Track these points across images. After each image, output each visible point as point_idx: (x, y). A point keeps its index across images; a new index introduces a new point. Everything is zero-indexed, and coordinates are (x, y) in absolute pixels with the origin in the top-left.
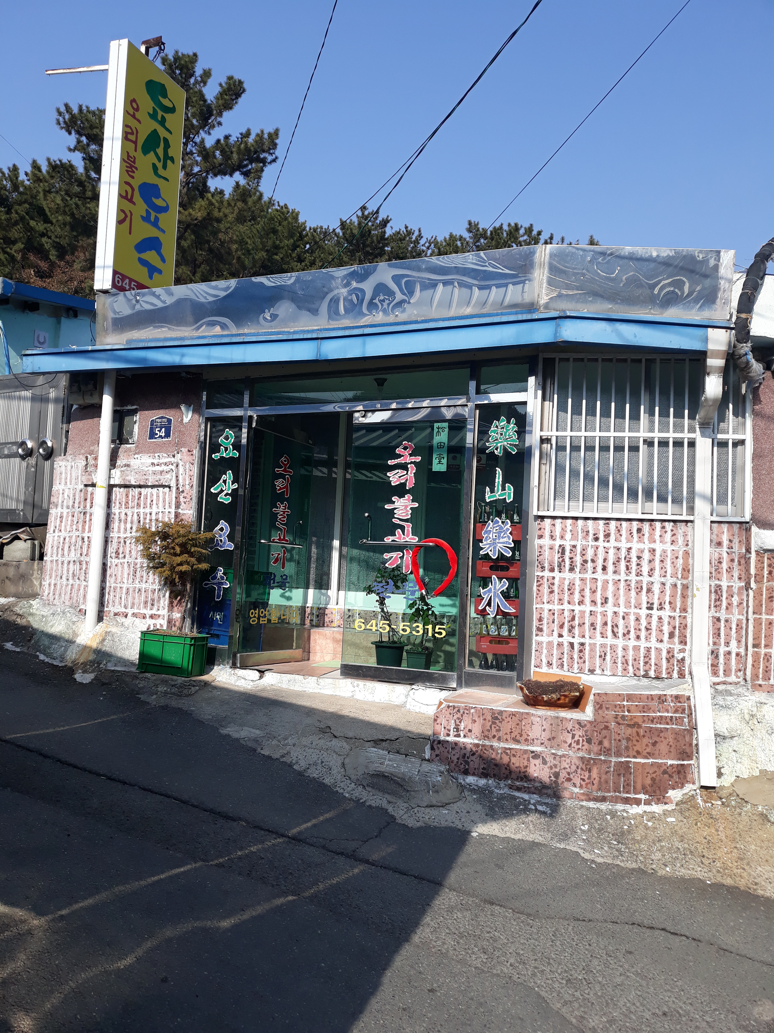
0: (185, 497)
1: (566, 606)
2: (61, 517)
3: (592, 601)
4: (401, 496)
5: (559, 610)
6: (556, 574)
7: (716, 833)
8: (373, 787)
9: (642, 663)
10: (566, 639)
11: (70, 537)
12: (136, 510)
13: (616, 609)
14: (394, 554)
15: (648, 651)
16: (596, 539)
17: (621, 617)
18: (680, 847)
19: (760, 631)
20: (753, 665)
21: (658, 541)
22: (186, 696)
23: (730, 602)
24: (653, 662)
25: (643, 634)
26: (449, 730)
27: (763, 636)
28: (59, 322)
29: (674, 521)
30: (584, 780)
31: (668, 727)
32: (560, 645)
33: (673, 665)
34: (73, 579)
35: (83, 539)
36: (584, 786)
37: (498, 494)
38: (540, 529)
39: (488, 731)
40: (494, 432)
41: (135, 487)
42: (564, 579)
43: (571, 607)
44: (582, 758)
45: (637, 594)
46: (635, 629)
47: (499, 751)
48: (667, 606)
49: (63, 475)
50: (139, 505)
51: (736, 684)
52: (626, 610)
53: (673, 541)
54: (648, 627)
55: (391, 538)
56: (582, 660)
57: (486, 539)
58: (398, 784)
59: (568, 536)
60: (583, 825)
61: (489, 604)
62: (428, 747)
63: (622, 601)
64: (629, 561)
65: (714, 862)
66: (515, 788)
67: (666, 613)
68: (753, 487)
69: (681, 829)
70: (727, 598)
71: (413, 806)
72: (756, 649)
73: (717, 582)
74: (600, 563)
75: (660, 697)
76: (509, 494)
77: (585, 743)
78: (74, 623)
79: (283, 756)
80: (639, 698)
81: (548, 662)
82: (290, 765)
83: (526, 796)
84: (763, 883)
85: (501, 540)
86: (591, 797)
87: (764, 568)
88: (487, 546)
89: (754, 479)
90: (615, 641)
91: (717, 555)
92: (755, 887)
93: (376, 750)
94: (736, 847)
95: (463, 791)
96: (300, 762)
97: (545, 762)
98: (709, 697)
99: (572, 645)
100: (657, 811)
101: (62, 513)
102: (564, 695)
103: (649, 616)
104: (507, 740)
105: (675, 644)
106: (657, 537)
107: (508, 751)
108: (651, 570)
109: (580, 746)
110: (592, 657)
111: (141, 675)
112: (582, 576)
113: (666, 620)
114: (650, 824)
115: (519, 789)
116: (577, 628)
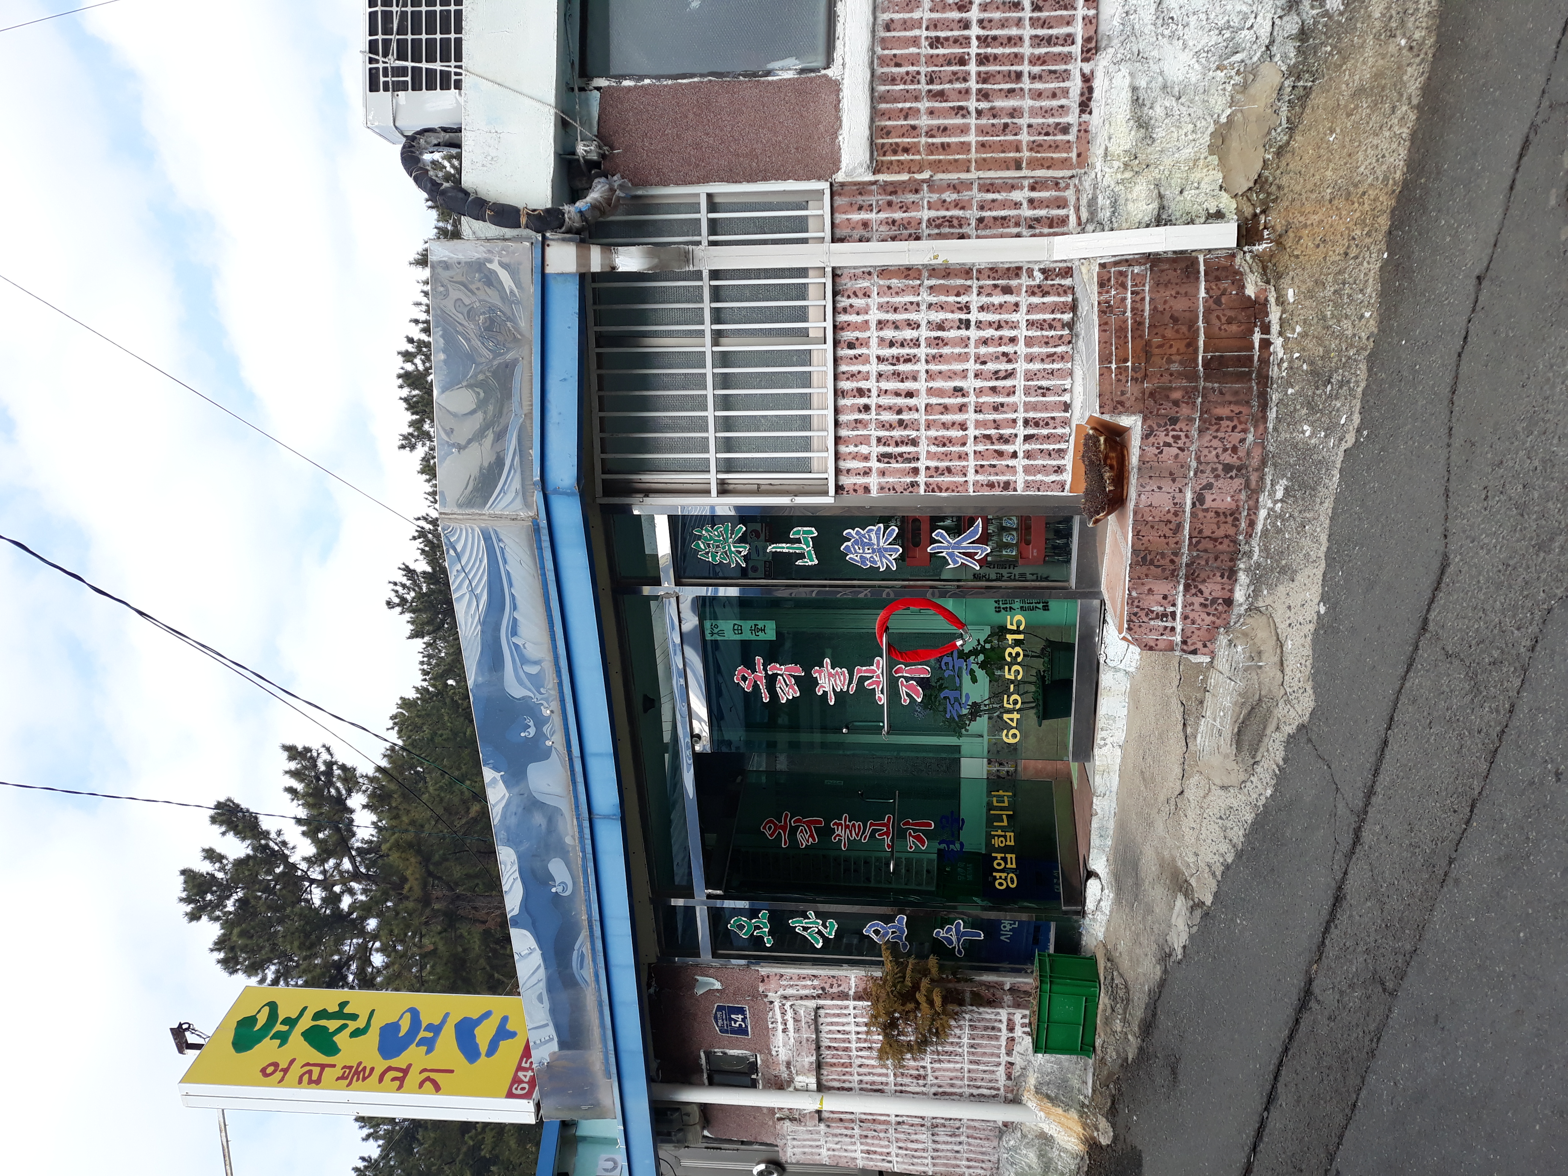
0: (832, 986)
1: (970, 448)
2: (868, 1152)
3: (960, 410)
4: (815, 681)
5: (975, 459)
6: (921, 465)
7: (1309, 228)
8: (1256, 750)
9: (1052, 333)
10: (1019, 446)
11: (898, 1140)
12: (854, 1053)
13: (971, 375)
14: (903, 690)
15: (1033, 324)
16: (867, 408)
17: (983, 367)
18: (1332, 289)
19: (996, 160)
20: (1048, 168)
21: (866, 317)
22: (1128, 992)
23: (953, 204)
24: (1048, 316)
25: (1007, 333)
26: (1166, 628)
27: (1003, 155)
28: (584, 1139)
29: (835, 294)
30: (1234, 428)
31: (1147, 299)
32: (1028, 455)
33: (1053, 285)
34: (959, 1136)
35: (899, 1123)
36: (1243, 426)
37: (807, 548)
38: (855, 491)
39: (1164, 570)
40: (714, 557)
41: (819, 1055)
42: (928, 452)
43: (971, 441)
44: (1201, 431)
45: (946, 344)
46: (1000, 345)
47: (1195, 554)
48: (963, 299)
49: (806, 1150)
50: (846, 1049)
51: (1078, 191)
52: (972, 360)
53: (865, 295)
54: (996, 325)
55: (878, 694)
56: (1051, 422)
57: (875, 562)
58: (1250, 713)
59: (864, 449)
60: (1303, 432)
61: (971, 555)
62: (1193, 658)
63: (958, 367)
64: (898, 359)
65: (1354, 239)
66: (1250, 529)
67: (974, 300)
68: (776, 179)
69: (1304, 282)
70: (947, 209)
71: (1282, 692)
72: (1024, 165)
73: (924, 225)
74: (901, 401)
75: (1102, 312)
76: (805, 532)
77: (1177, 427)
78: (1024, 1136)
79: (1214, 874)
80: (1104, 344)
81: (1056, 471)
82: (1228, 867)
83: (1263, 513)
84: (1384, 167)
85: (875, 541)
86: (1260, 415)
87: (899, 161)
88: (884, 560)
89: (765, 179)
90: (1020, 375)
91: (883, 228)
92: (1391, 182)
93: (1199, 736)
94: (1330, 201)
95: (1257, 609)
96: (1222, 851)
97: (1209, 486)
98: (1099, 235)
99: (1027, 438)
100: (1279, 314)
101: (862, 1152)
102: (1105, 461)
103: (979, 325)
104: (1177, 543)
105: (1021, 285)
106: (859, 319)
107: (1194, 540)
108: (909, 325)
109: (1182, 434)
110: (1046, 407)
111: (1099, 1052)
112: (923, 427)
113: (984, 300)
114: (1298, 329)
115: (1252, 524)
116: (1001, 432)
